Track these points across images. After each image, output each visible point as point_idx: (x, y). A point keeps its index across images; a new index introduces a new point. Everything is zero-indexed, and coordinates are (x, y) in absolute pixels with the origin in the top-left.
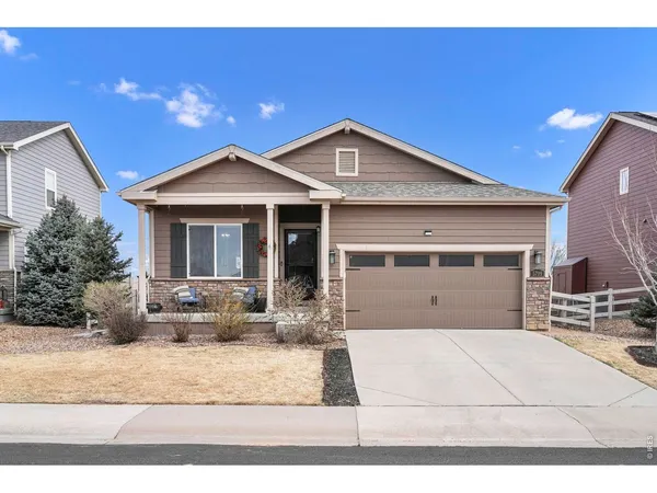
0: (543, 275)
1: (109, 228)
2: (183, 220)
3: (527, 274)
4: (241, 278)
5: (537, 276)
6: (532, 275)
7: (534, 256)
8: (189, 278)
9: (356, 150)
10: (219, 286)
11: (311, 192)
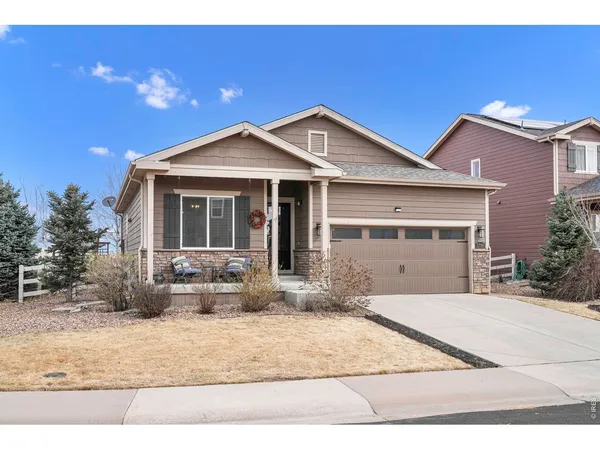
0: (484, 247)
1: (84, 196)
2: (176, 191)
3: (473, 246)
4: (233, 249)
5: (480, 247)
6: (476, 247)
7: (478, 230)
8: (182, 248)
9: (326, 133)
10: (212, 256)
11: (316, 169)
